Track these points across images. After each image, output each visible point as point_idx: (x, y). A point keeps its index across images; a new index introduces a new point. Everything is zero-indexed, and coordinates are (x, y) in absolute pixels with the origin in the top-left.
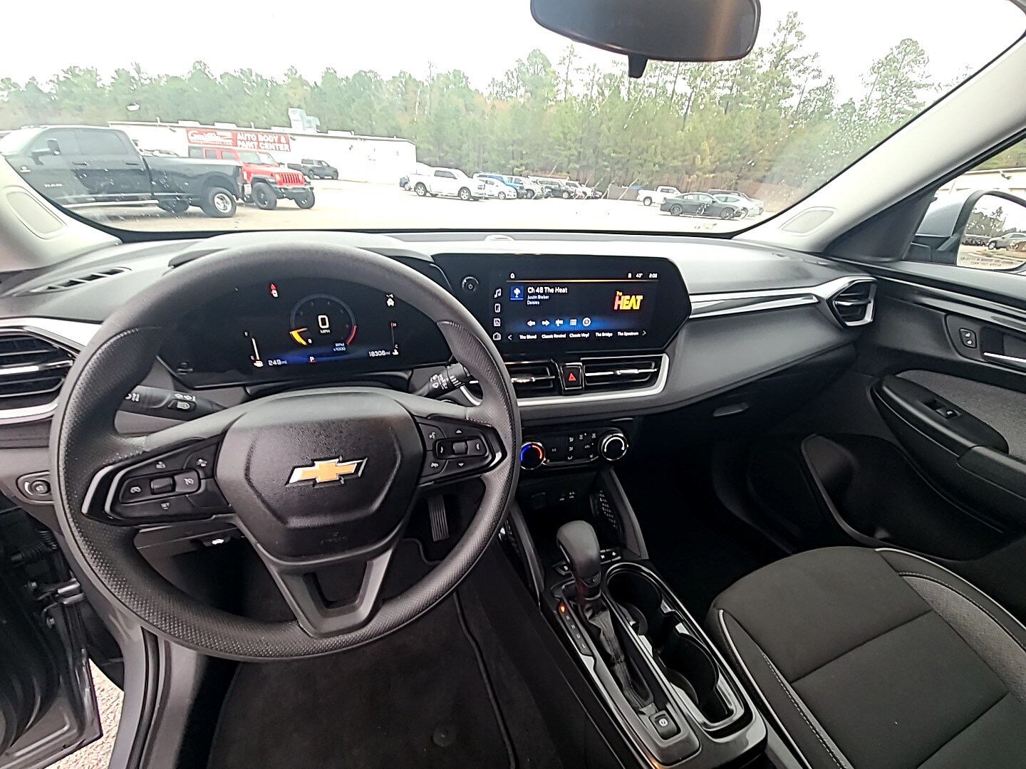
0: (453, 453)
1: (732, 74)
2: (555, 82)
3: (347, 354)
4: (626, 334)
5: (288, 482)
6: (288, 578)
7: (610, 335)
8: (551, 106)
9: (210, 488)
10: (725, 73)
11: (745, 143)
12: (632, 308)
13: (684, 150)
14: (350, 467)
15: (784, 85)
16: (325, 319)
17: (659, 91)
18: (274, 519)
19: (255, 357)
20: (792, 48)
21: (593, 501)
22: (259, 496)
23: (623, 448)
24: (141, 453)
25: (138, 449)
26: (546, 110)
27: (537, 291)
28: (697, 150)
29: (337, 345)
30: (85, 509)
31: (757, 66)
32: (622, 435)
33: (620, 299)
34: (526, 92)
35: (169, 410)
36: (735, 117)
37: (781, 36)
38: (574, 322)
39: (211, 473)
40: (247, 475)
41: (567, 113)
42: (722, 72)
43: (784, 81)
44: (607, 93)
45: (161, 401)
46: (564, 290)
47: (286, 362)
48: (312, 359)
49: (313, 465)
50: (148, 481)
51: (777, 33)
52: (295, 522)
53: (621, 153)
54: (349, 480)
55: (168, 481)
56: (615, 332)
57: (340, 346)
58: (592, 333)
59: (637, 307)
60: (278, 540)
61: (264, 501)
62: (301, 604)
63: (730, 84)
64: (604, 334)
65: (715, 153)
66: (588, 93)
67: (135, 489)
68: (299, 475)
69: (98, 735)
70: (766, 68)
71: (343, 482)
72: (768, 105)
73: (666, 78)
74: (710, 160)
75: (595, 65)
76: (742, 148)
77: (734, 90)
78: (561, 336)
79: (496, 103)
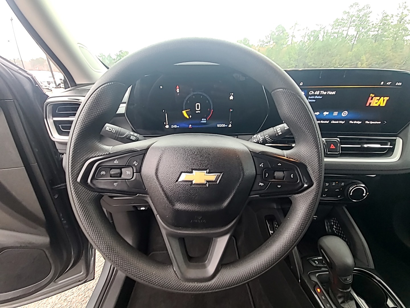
0: (274, 178)
1: (378, 25)
2: (287, 37)
3: (207, 124)
4: (371, 123)
5: (177, 181)
6: (170, 239)
7: (359, 122)
8: (284, 47)
9: (138, 179)
10: (375, 25)
11: (386, 55)
12: (379, 105)
13: (351, 60)
14: (212, 177)
15: (405, 30)
16: (199, 105)
17: (339, 35)
18: (167, 202)
19: (166, 123)
20: (406, 15)
21: (327, 223)
22: (161, 187)
23: (364, 195)
24: (108, 153)
25: (108, 152)
26: (282, 49)
27: (316, 93)
28: (358, 60)
29: (202, 119)
30: (79, 180)
31: (391, 22)
32: (364, 185)
33: (372, 99)
34: (274, 43)
35: (127, 139)
36: (380, 44)
37: (401, 10)
38: (336, 114)
39: (139, 171)
40: (156, 173)
41: (292, 49)
42: (373, 24)
43: (405, 28)
44: (312, 39)
45: (124, 134)
46: (334, 93)
47: (178, 127)
48: (190, 126)
49: (192, 172)
50: (110, 169)
51: (399, 8)
52: (179, 206)
53: (316, 64)
54: (211, 184)
55: (118, 171)
56: (363, 121)
57: (204, 120)
58: (347, 120)
59: (383, 104)
60: (168, 214)
61: (163, 190)
62: (176, 257)
63: (377, 29)
64: (355, 122)
65: (369, 61)
66: (303, 40)
67: (103, 173)
68: (184, 177)
69: (93, 278)
70: (395, 22)
71: (208, 186)
72: (397, 39)
73: (343, 29)
74: (366, 64)
75: (307, 28)
76: (384, 58)
77: (380, 32)
78: (326, 122)
79: (260, 49)
